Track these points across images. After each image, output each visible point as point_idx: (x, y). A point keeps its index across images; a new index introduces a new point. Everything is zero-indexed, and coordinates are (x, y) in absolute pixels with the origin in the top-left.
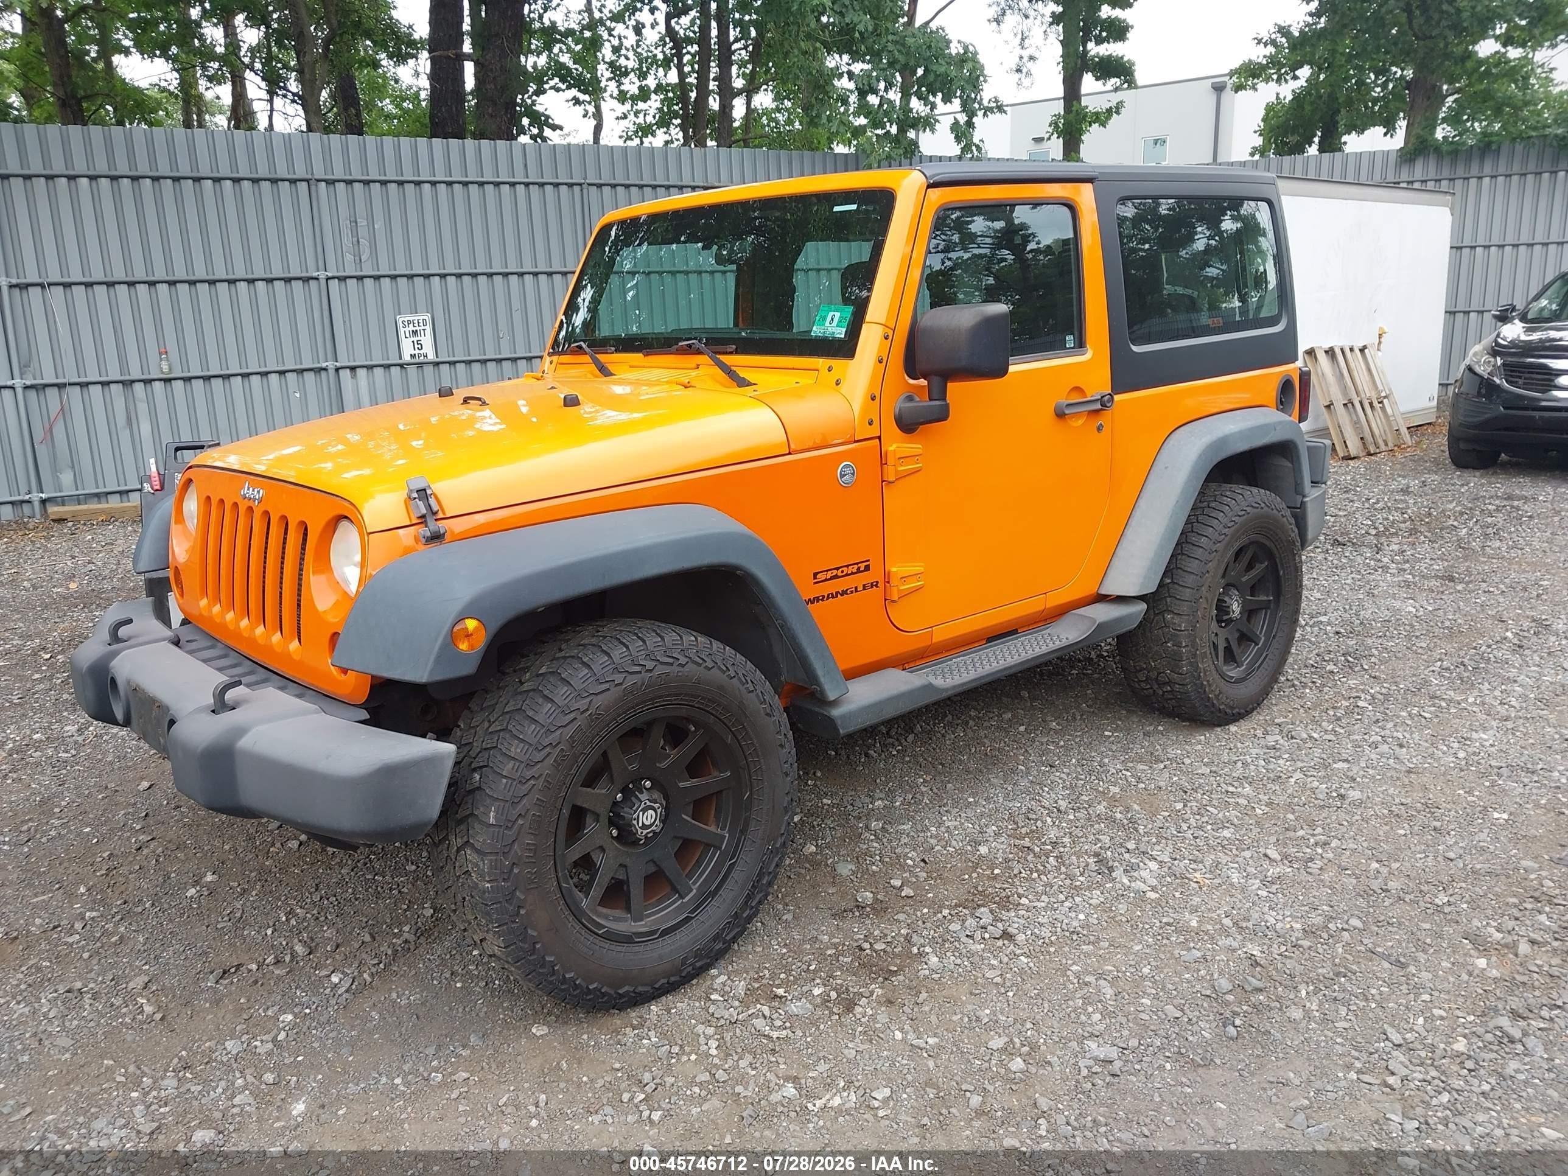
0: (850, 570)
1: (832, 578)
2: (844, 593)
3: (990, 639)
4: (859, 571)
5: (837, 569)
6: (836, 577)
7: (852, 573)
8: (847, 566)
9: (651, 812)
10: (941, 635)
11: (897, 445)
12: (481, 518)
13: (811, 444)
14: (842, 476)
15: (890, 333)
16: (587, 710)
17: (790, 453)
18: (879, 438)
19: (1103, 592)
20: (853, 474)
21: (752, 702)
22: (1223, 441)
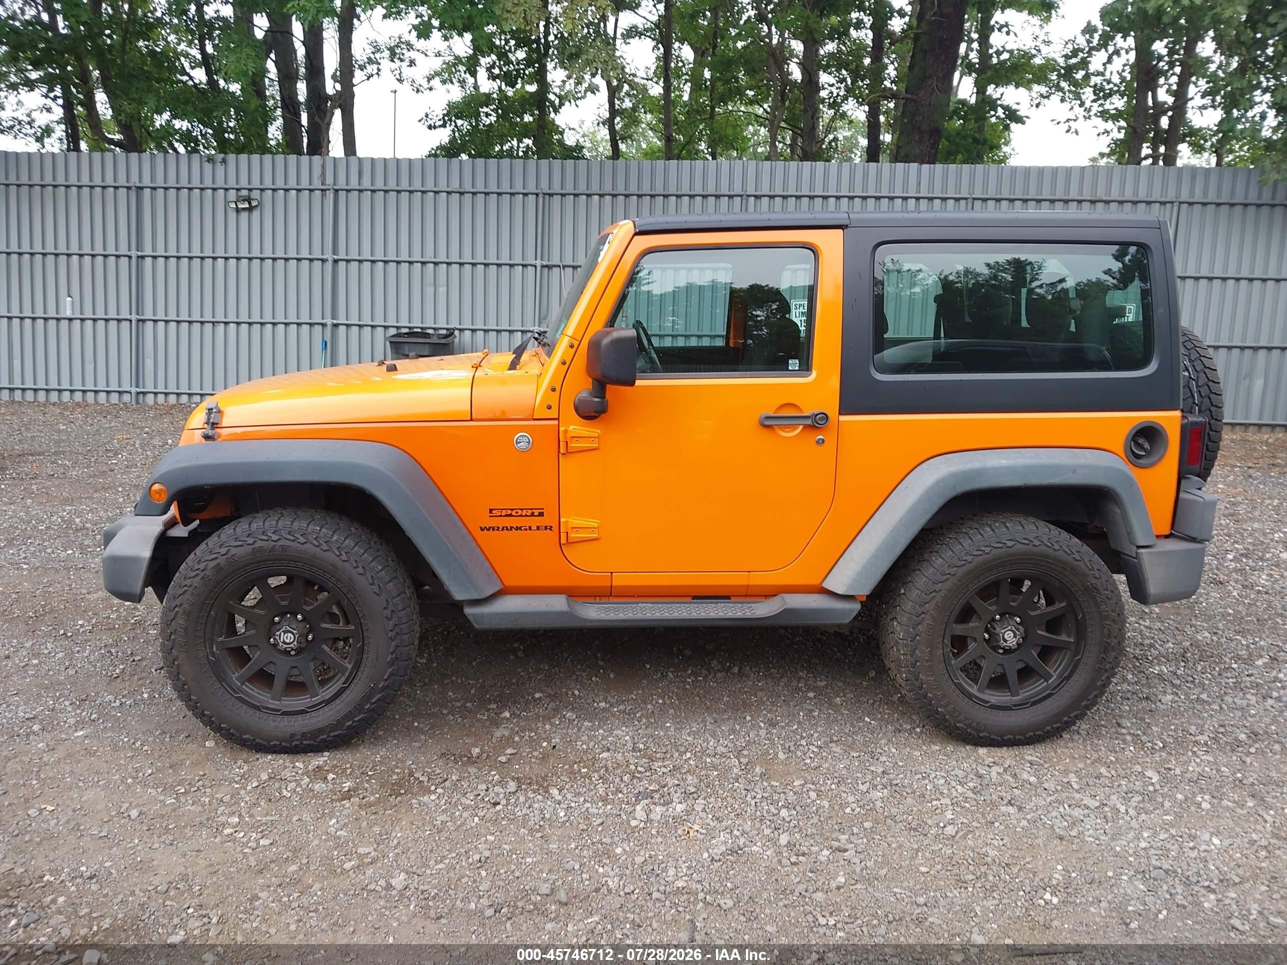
0: (524, 513)
1: (506, 516)
2: (518, 529)
3: (694, 598)
4: (532, 515)
5: (512, 510)
6: (511, 515)
7: (526, 516)
8: (522, 510)
9: (290, 635)
10: (619, 580)
11: (575, 427)
12: (239, 430)
13: (491, 416)
14: (517, 443)
15: (576, 343)
16: (225, 554)
17: (471, 420)
18: (558, 419)
19: (825, 585)
20: (529, 443)
21: (362, 582)
22: (980, 472)
